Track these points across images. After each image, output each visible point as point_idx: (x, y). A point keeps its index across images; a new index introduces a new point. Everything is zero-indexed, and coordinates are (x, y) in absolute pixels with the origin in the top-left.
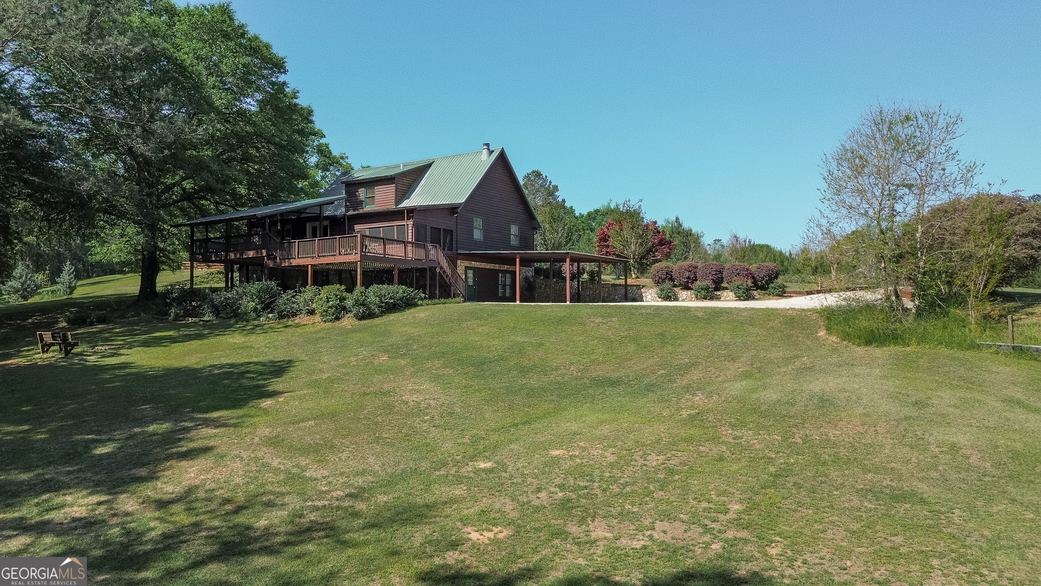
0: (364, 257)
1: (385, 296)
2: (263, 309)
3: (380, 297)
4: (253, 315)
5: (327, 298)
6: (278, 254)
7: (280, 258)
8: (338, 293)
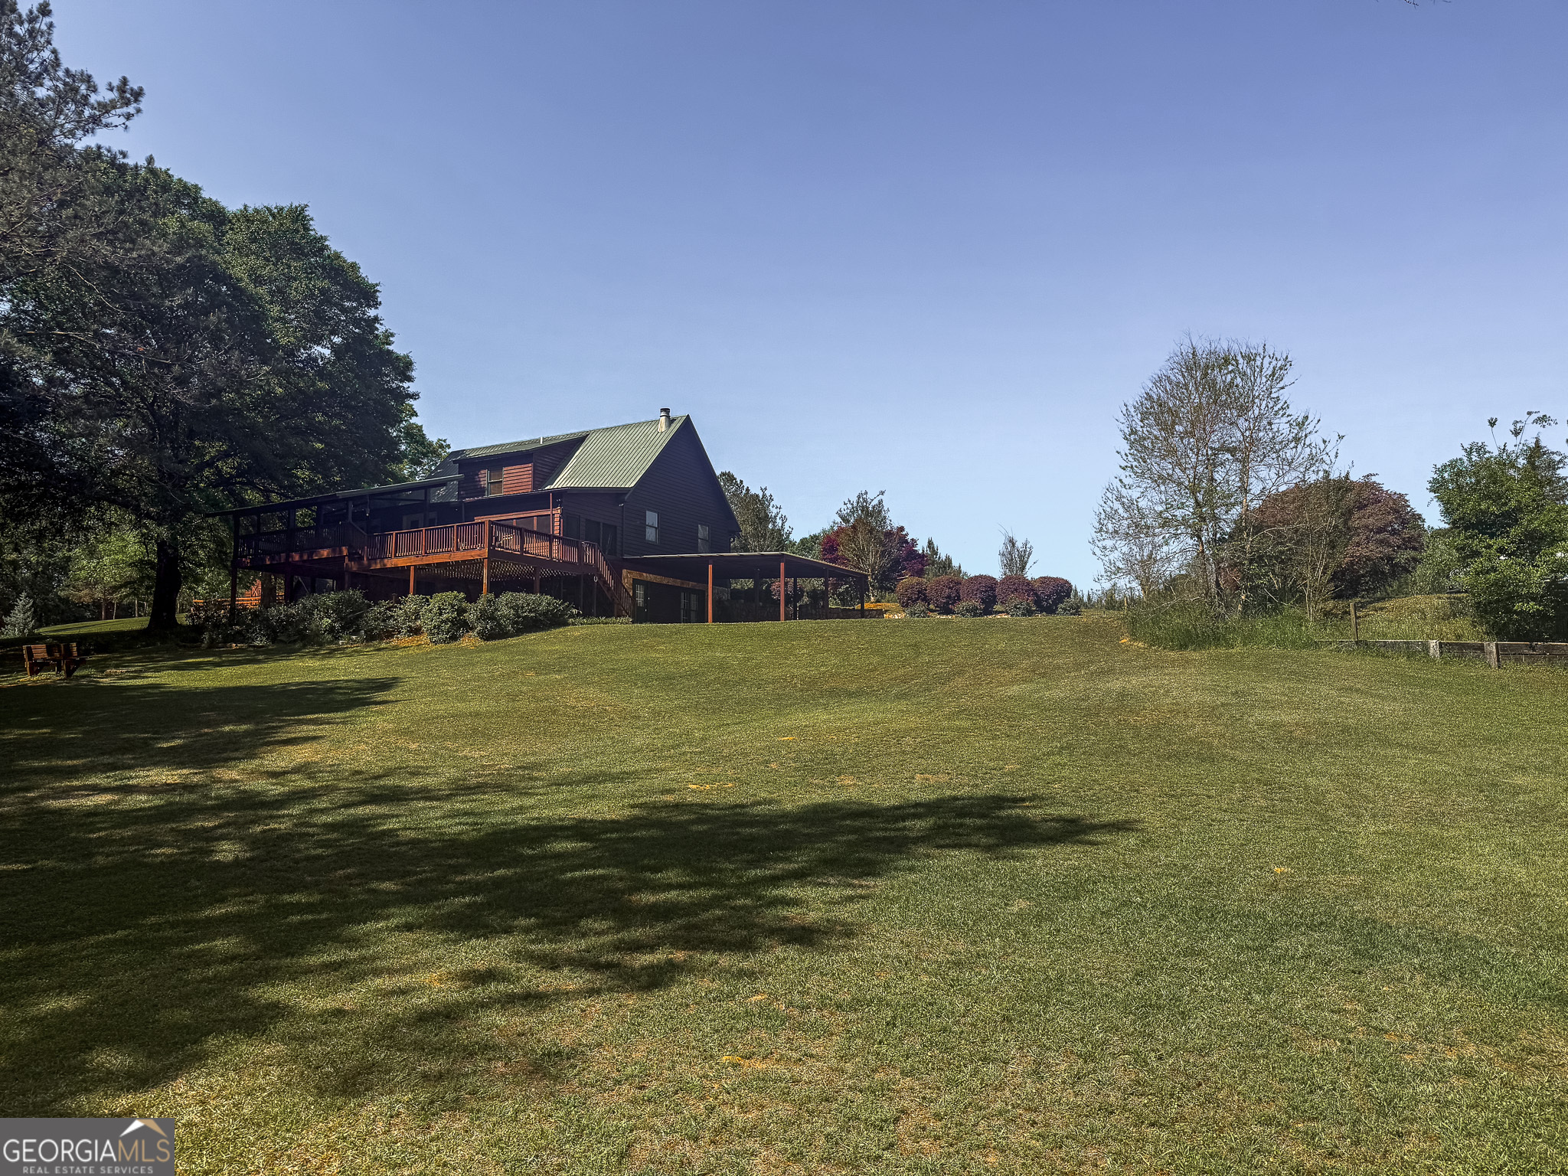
0: (492, 552)
1: (522, 607)
2: (343, 628)
3: (516, 608)
4: (329, 637)
5: (440, 609)
6: (365, 553)
7: (368, 559)
8: (455, 602)
